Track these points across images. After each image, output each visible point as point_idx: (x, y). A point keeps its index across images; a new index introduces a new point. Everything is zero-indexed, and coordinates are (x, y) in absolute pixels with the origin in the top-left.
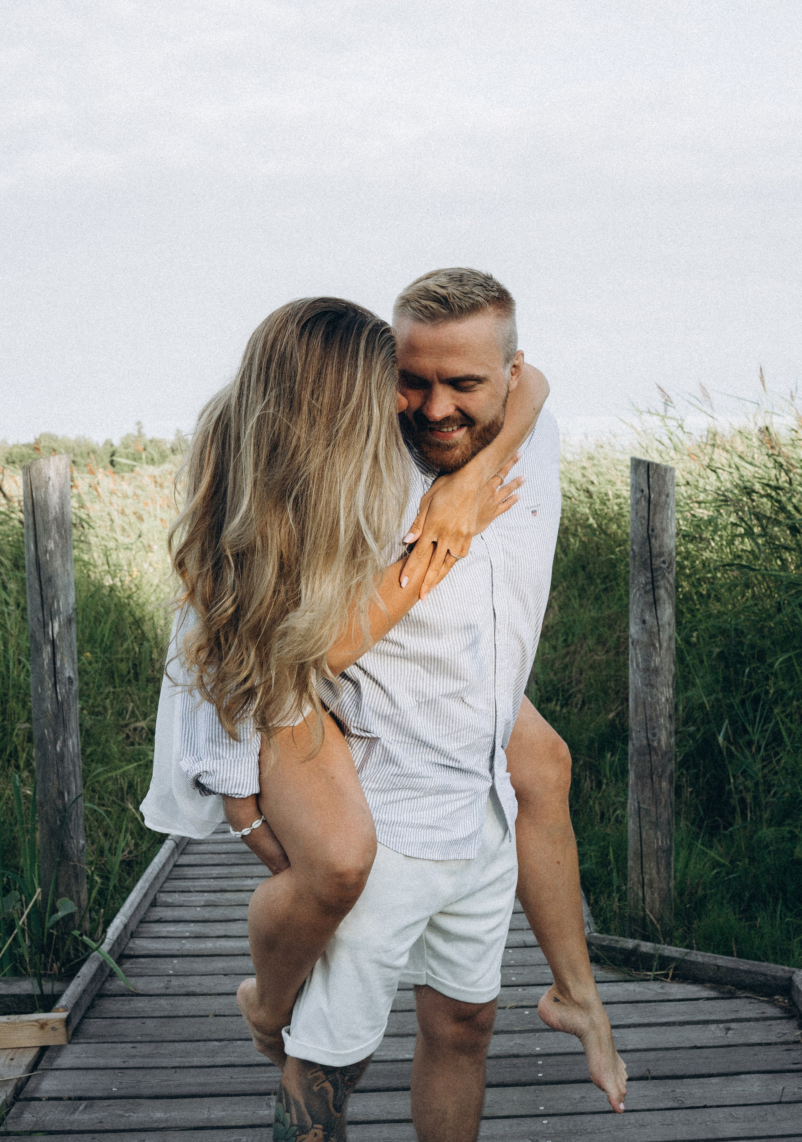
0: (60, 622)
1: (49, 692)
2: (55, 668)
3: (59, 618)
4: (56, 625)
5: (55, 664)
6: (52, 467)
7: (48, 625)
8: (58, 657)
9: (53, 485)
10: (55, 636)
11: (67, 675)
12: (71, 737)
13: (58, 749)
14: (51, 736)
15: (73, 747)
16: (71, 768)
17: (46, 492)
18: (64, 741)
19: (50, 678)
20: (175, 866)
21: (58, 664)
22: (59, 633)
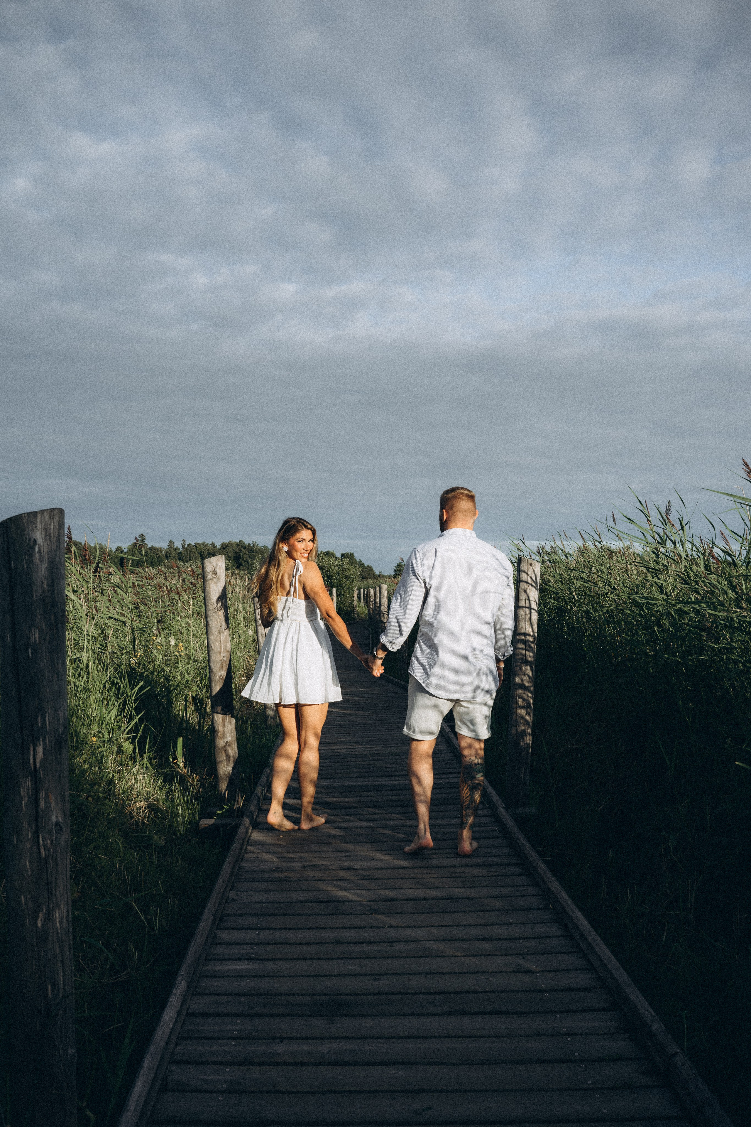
0: (45, 744)
1: (29, 845)
2: (37, 812)
3: (44, 740)
4: (40, 749)
5: (37, 804)
6: (39, 526)
7: (28, 749)
8: (42, 795)
9: (39, 552)
10: (38, 765)
11: (54, 819)
12: (58, 906)
13: (39, 924)
14: (30, 904)
15: (61, 920)
16: (58, 951)
17: (30, 561)
18: (49, 916)
19: (29, 824)
20: (188, 1015)
21: (42, 803)
22: (42, 760)
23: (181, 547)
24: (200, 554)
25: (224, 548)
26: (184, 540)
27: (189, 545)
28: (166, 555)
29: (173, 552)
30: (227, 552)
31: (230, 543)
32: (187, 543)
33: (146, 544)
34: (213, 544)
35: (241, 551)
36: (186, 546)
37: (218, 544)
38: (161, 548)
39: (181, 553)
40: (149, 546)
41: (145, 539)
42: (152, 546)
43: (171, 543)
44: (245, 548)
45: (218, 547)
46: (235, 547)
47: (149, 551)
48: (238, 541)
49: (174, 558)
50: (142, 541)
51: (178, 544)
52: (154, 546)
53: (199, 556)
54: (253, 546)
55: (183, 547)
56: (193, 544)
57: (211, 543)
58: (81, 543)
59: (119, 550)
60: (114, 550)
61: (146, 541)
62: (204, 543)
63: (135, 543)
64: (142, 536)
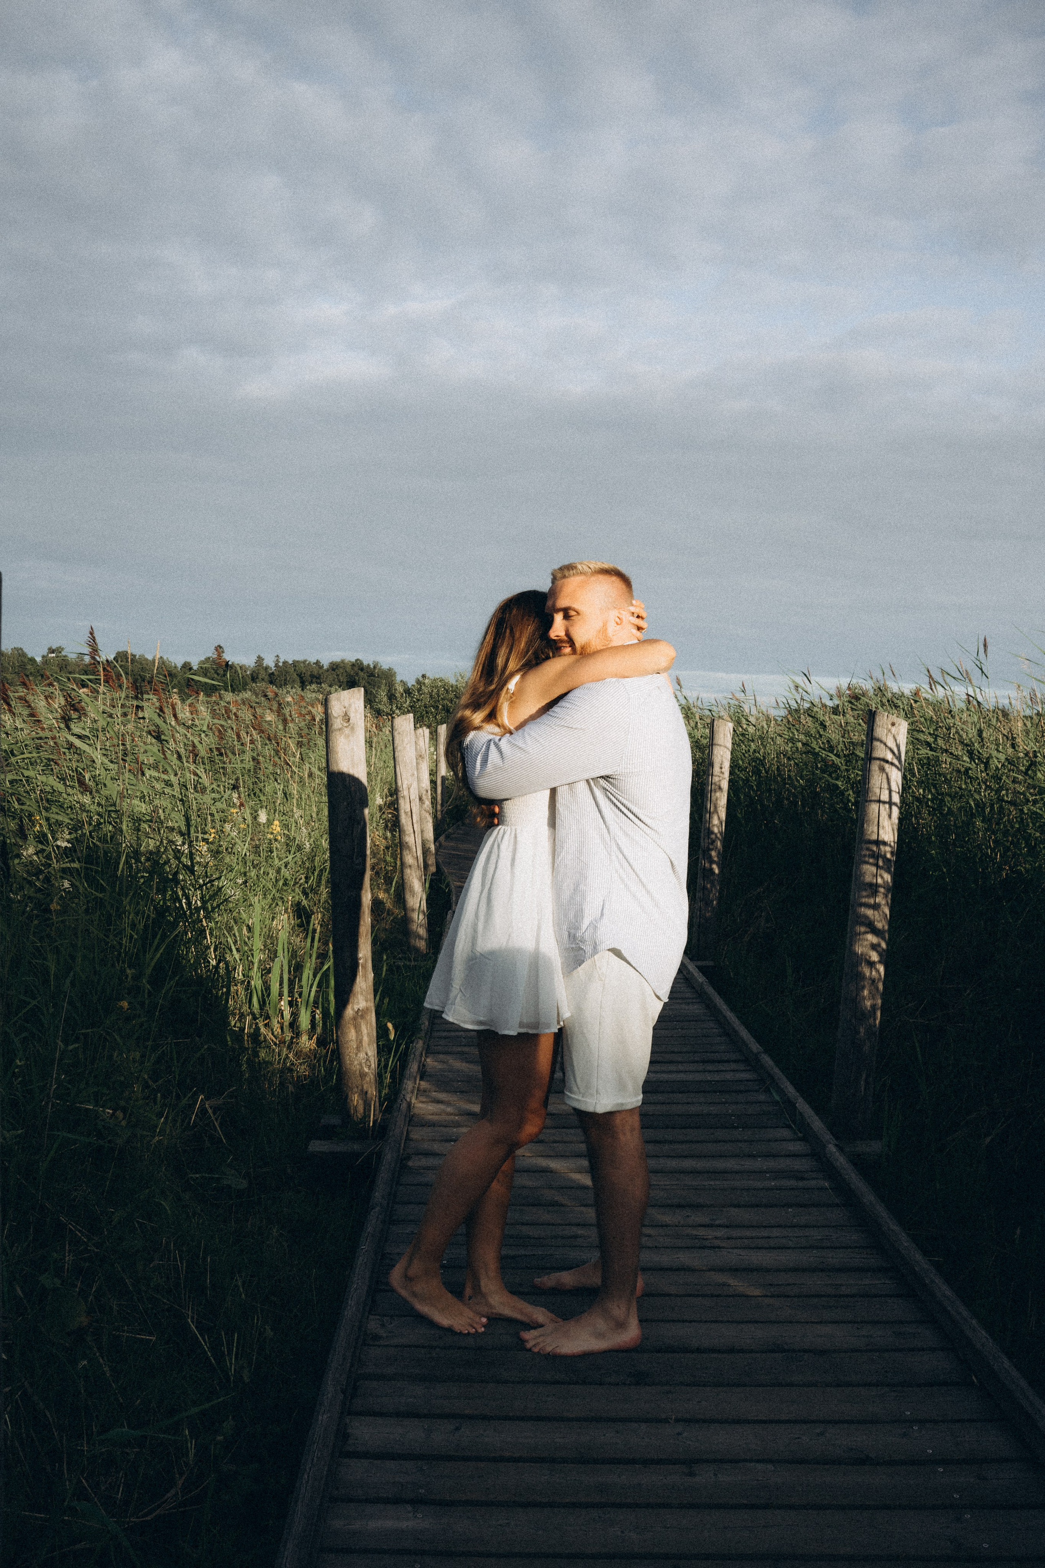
23: (274, 665)
24: (300, 676)
25: (334, 670)
26: (278, 656)
27: (285, 663)
28: (252, 675)
29: (262, 672)
30: (338, 675)
31: (343, 661)
32: (281, 660)
33: (224, 659)
34: (318, 663)
35: (357, 674)
36: (281, 664)
37: (326, 664)
38: (245, 665)
39: (273, 674)
40: (229, 662)
41: (223, 652)
42: (233, 663)
43: (260, 659)
44: (362, 669)
45: (325, 667)
46: (349, 669)
47: (228, 668)
48: (353, 660)
49: (263, 680)
51: (269, 662)
52: (236, 662)
53: (298, 679)
54: (375, 667)
55: (276, 665)
56: (291, 662)
57: (315, 661)
58: (134, 655)
59: (187, 666)
60: (179, 665)
61: (225, 656)
62: (305, 661)
63: (209, 658)
64: (219, 649)
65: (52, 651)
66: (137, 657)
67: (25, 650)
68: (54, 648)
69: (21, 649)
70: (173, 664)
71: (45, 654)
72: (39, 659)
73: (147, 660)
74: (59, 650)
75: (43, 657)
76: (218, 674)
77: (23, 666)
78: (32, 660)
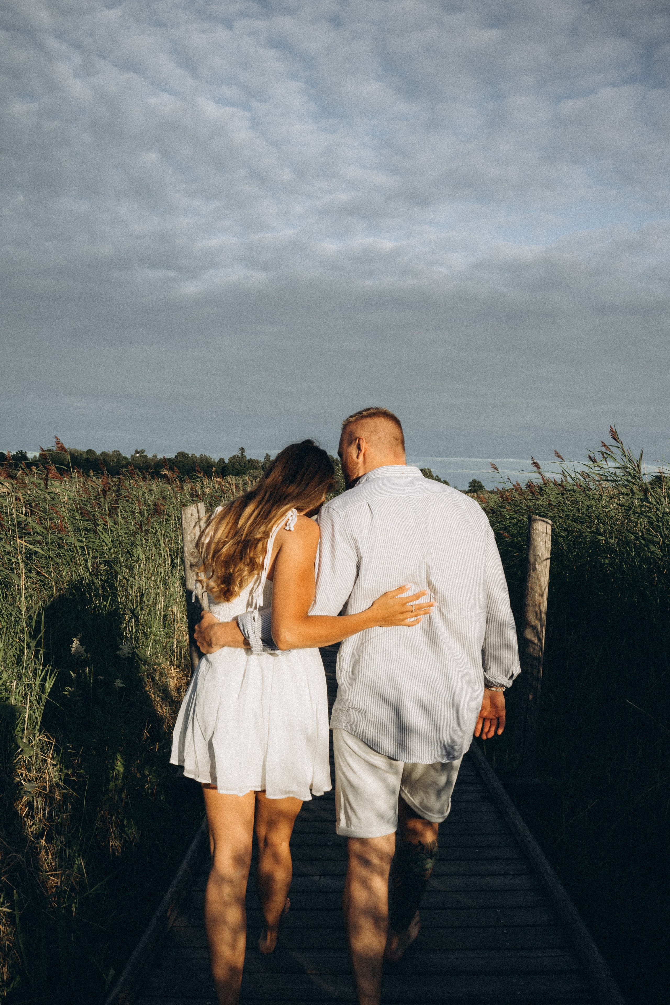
28: (262, 466)
33: (245, 457)
38: (258, 460)
40: (248, 458)
41: (244, 452)
42: (251, 458)
43: (268, 456)
47: (247, 462)
50: (242, 454)
52: (253, 458)
58: (188, 455)
59: (222, 461)
60: (217, 461)
61: (245, 454)
63: (235, 456)
64: (242, 449)
65: (137, 452)
66: (190, 455)
67: (121, 452)
68: (139, 450)
69: (119, 451)
70: (213, 460)
71: (133, 454)
72: (129, 457)
73: (196, 457)
74: (142, 452)
75: (132, 456)
76: (241, 466)
77: (119, 461)
78: (125, 458)
